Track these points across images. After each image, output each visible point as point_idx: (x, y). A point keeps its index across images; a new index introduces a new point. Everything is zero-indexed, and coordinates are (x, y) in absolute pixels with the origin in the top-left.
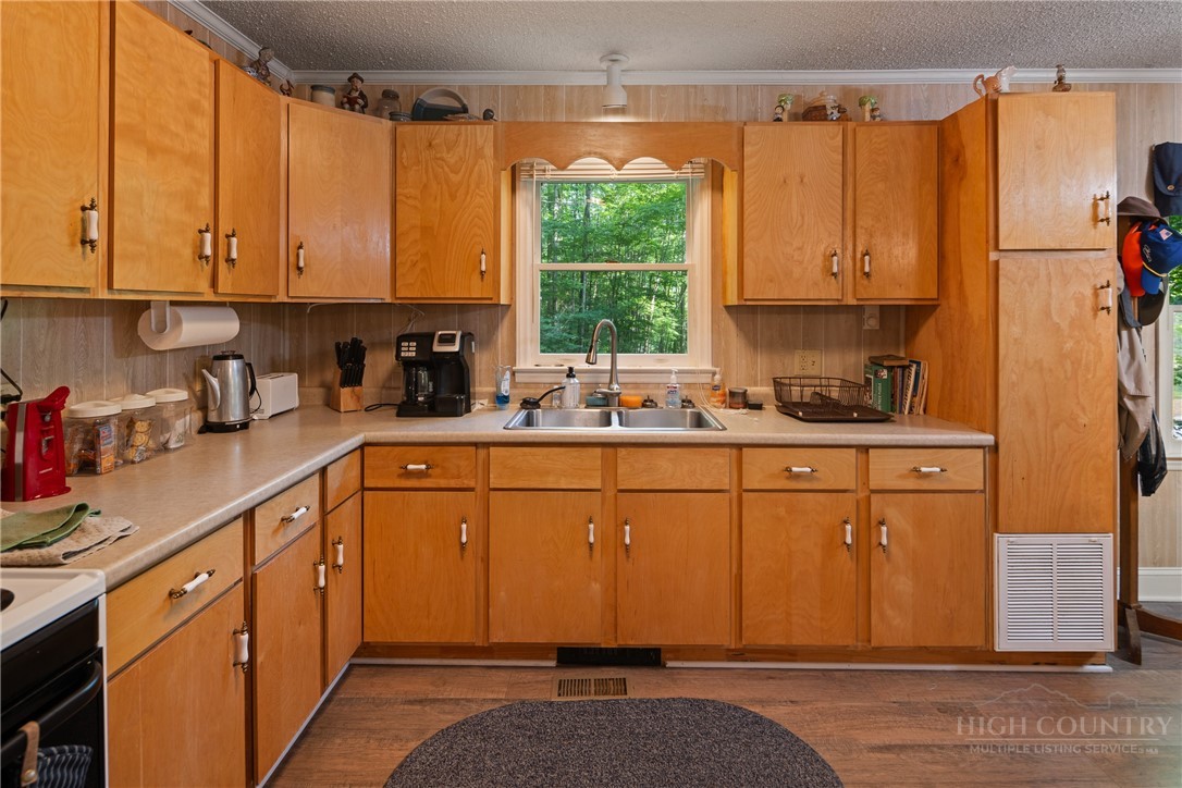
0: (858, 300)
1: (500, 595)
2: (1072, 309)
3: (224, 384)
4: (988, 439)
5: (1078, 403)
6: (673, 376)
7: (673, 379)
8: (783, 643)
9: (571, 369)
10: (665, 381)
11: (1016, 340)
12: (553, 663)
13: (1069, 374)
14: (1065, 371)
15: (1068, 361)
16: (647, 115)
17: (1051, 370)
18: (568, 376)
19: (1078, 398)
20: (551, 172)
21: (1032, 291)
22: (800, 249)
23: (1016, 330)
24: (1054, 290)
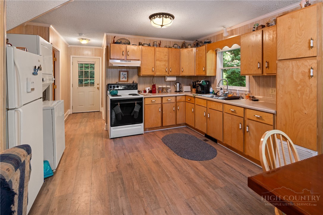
0: (267, 74)
1: (196, 121)
2: (301, 76)
3: (177, 86)
4: (273, 111)
5: (303, 106)
6: (238, 91)
7: (238, 92)
8: (231, 145)
9: (221, 88)
10: (236, 92)
11: (282, 85)
12: (204, 136)
13: (300, 97)
14: (298, 96)
15: (299, 93)
16: (237, 34)
17: (293, 95)
18: (221, 90)
19: (303, 104)
20: (221, 51)
21: (287, 71)
22: (252, 62)
23: (282, 83)
24: (294, 70)
